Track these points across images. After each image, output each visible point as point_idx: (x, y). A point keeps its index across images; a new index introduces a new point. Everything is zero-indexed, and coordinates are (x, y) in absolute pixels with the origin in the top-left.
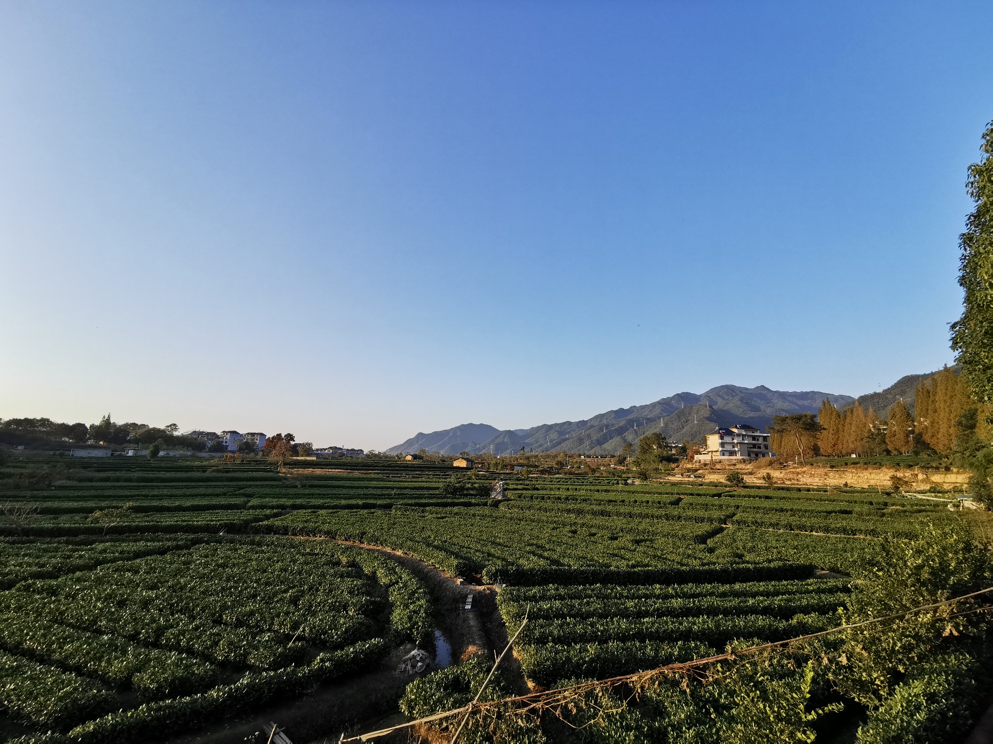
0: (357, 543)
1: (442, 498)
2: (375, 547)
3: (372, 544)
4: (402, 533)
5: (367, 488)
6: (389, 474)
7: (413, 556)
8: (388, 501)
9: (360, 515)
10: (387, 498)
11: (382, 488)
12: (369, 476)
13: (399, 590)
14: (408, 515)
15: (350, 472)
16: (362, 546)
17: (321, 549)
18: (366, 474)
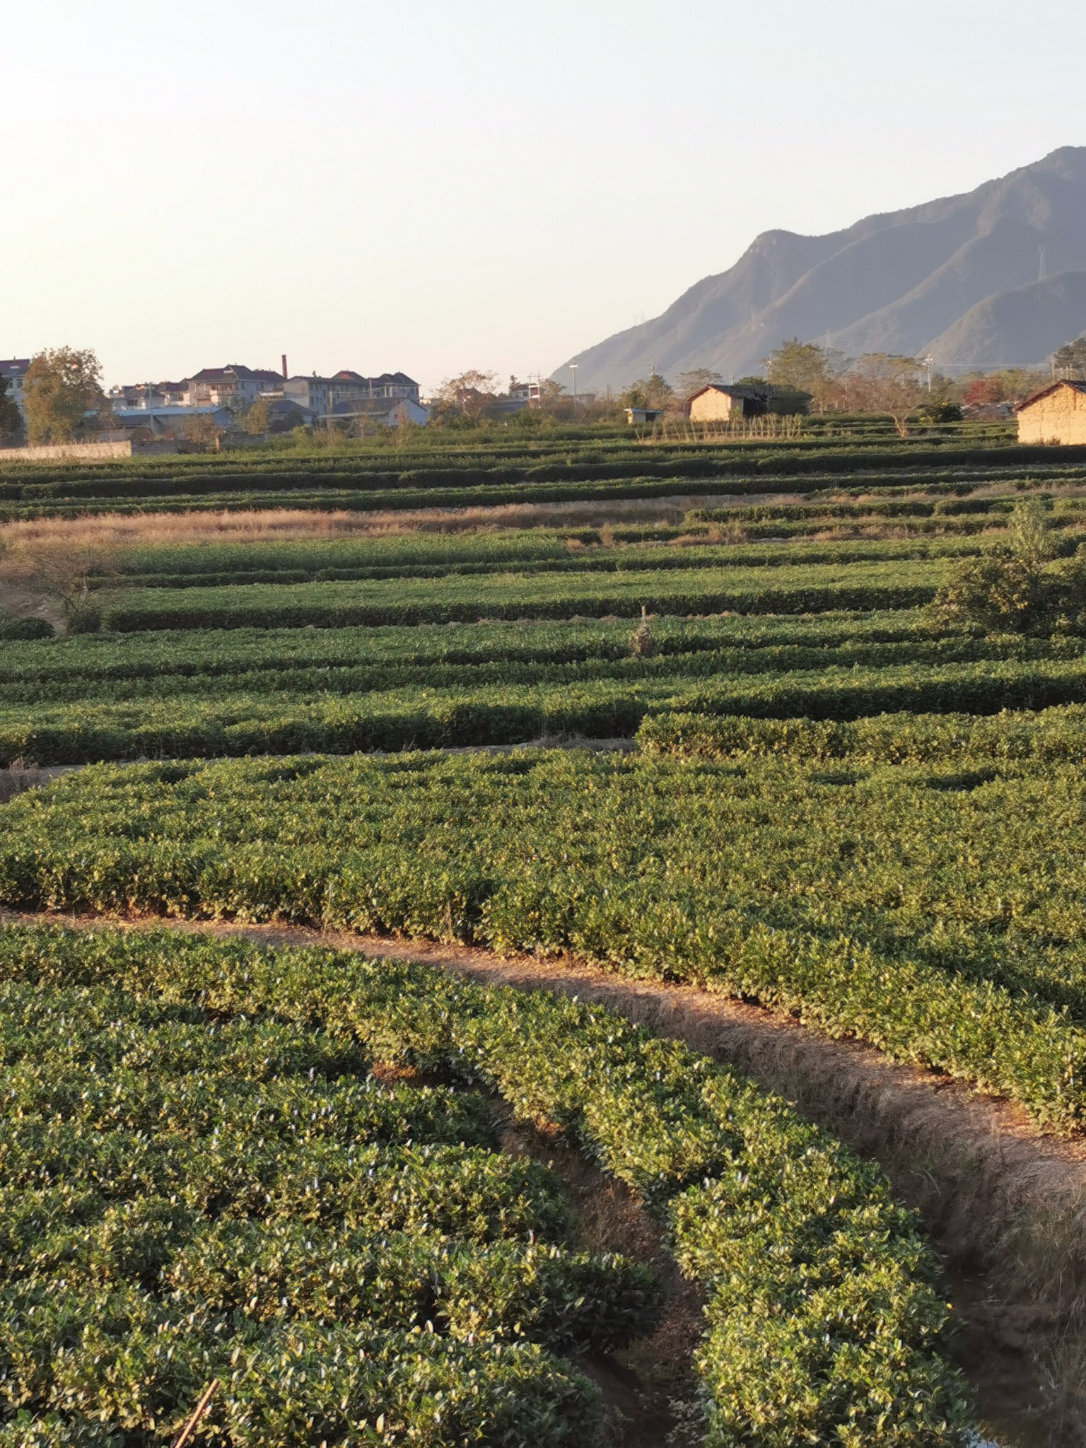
0: (450, 949)
1: (959, 658)
2: (560, 970)
3: (541, 950)
4: (713, 879)
5: (468, 614)
6: (596, 519)
7: (796, 1014)
8: (605, 692)
9: (448, 782)
10: (598, 674)
11: (562, 611)
12: (467, 541)
13: (730, 1210)
14: (740, 772)
15: (349, 526)
16: (479, 961)
17: (243, 986)
18: (452, 527)
